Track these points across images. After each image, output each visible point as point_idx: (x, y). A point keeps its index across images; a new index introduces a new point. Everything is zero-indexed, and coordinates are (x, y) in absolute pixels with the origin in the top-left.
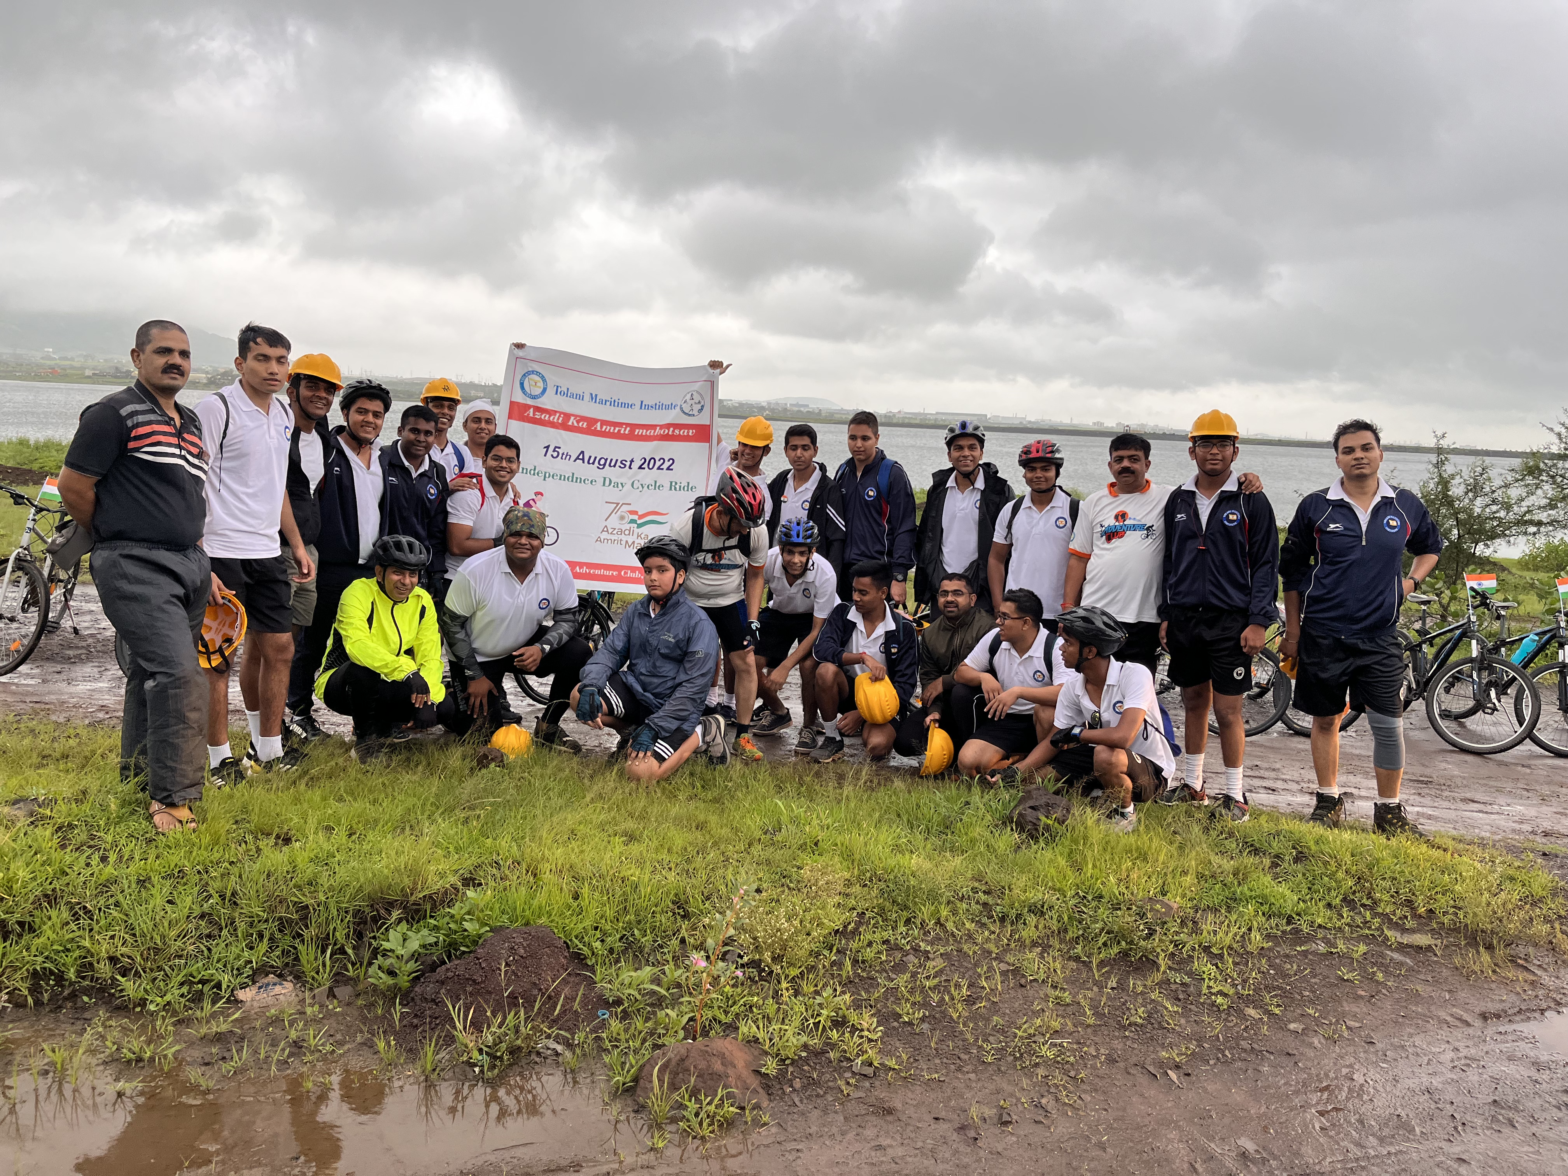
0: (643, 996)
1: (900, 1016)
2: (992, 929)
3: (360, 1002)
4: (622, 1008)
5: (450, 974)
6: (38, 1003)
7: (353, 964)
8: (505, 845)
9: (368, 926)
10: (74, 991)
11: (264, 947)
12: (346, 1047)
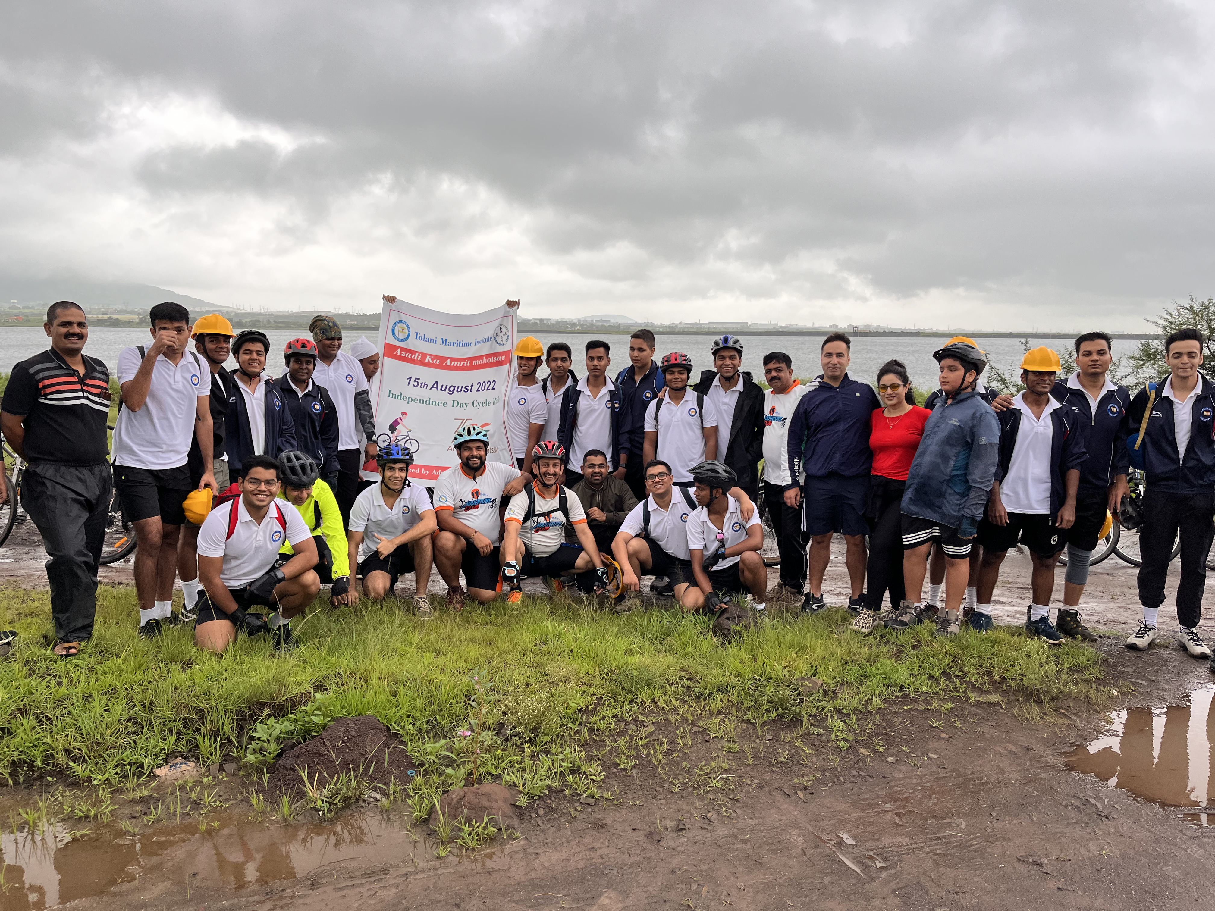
0: (439, 759)
1: (619, 765)
2: (691, 704)
3: (241, 773)
4: (424, 768)
5: (303, 750)
6: (16, 783)
7: (237, 748)
8: (345, 662)
9: (247, 721)
10: (41, 774)
11: (173, 739)
12: (231, 803)
